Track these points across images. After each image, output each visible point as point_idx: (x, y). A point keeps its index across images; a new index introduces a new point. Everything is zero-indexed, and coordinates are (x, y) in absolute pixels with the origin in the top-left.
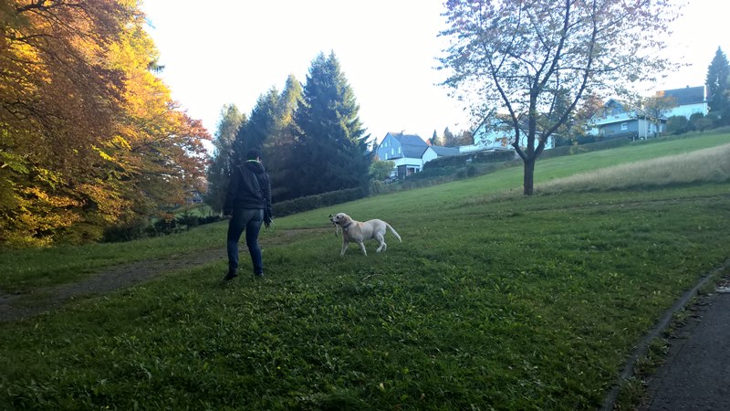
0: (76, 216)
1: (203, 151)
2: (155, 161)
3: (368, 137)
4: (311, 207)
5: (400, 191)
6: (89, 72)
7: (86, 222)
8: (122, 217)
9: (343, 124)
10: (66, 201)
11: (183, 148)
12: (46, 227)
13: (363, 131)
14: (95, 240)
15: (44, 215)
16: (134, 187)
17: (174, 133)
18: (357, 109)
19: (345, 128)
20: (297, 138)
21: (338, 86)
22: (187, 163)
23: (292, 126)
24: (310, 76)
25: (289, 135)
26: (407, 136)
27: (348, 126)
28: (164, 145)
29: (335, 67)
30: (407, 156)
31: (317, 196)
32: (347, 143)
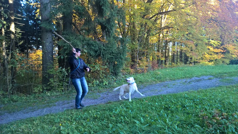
0: (222, 56)
7: (225, 58)
10: (219, 50)
12: (212, 59)
15: (211, 54)
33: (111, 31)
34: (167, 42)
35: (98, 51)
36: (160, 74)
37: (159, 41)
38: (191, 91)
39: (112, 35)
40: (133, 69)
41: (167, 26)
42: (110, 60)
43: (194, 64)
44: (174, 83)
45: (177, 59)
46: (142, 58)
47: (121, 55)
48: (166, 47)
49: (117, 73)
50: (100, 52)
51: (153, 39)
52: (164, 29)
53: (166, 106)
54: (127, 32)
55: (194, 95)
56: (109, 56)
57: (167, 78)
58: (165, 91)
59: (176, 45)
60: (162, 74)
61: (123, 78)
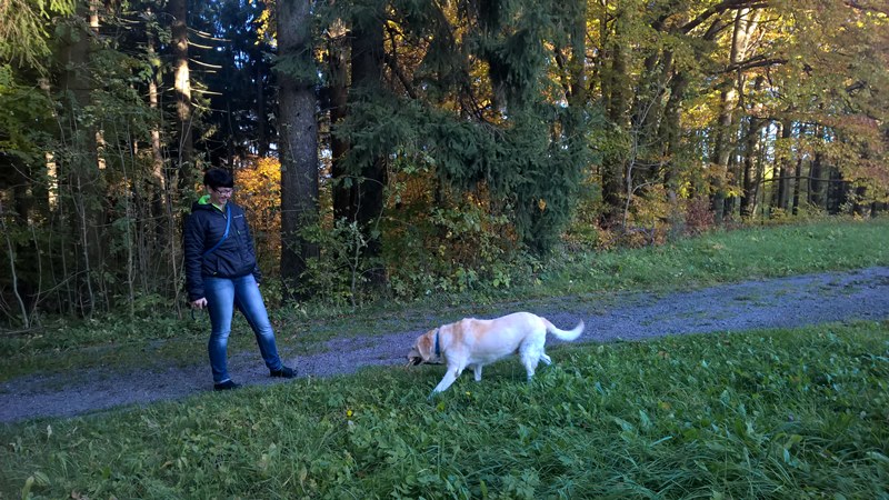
33: (526, 81)
34: (755, 124)
35: (478, 161)
36: (723, 253)
37: (722, 119)
38: (855, 321)
39: (529, 96)
40: (608, 232)
41: (762, 57)
42: (520, 194)
43: (873, 215)
44: (780, 289)
45: (796, 192)
46: (649, 188)
47: (566, 175)
48: (752, 143)
49: (545, 244)
50: (485, 163)
51: (698, 114)
52: (747, 68)
53: (742, 374)
54: (587, 87)
55: (868, 337)
56: (519, 178)
57: (749, 268)
58: (742, 319)
59: (795, 136)
60: (729, 249)
61: (567, 262)
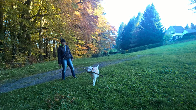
0: (86, 51)
1: (115, 35)
2: (103, 38)
3: (163, 28)
4: (144, 49)
5: (174, 44)
6: (90, 17)
7: (88, 53)
8: (96, 52)
9: (155, 24)
10: (84, 48)
11: (110, 34)
12: (81, 54)
13: (162, 26)
14: (90, 57)
15: (80, 51)
16: (99, 44)
17: (108, 30)
18: (160, 19)
19: (156, 25)
20: (141, 29)
21: (154, 13)
22: (111, 38)
23: (139, 26)
24: (145, 11)
25: (139, 29)
26: (177, 27)
27: (157, 25)
28: (106, 33)
29: (153, 8)
30: (177, 33)
31: (147, 46)
32: (157, 30)
36: (35, 68)
40: (9, 64)
44: (44, 75)
